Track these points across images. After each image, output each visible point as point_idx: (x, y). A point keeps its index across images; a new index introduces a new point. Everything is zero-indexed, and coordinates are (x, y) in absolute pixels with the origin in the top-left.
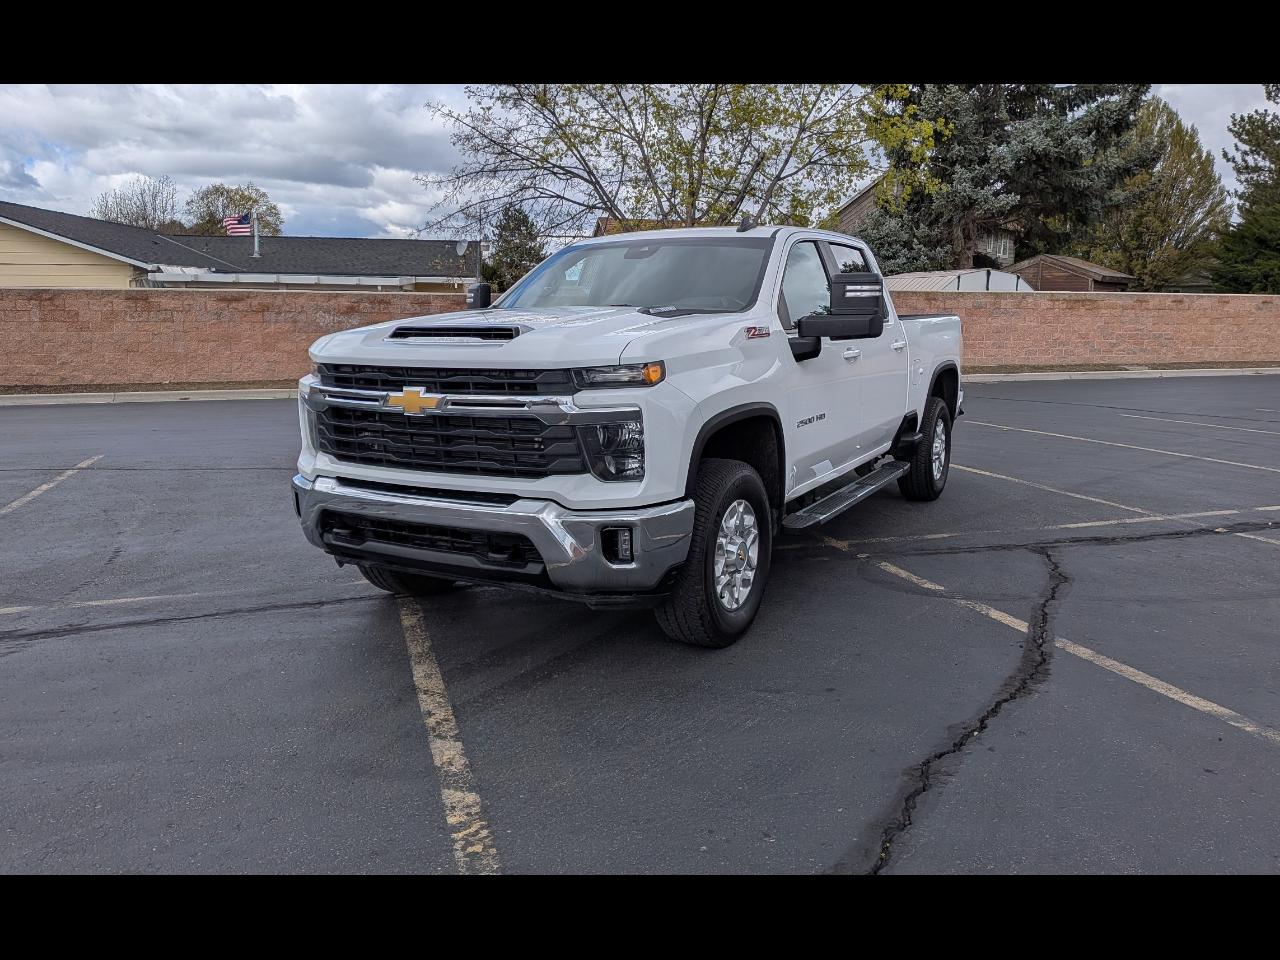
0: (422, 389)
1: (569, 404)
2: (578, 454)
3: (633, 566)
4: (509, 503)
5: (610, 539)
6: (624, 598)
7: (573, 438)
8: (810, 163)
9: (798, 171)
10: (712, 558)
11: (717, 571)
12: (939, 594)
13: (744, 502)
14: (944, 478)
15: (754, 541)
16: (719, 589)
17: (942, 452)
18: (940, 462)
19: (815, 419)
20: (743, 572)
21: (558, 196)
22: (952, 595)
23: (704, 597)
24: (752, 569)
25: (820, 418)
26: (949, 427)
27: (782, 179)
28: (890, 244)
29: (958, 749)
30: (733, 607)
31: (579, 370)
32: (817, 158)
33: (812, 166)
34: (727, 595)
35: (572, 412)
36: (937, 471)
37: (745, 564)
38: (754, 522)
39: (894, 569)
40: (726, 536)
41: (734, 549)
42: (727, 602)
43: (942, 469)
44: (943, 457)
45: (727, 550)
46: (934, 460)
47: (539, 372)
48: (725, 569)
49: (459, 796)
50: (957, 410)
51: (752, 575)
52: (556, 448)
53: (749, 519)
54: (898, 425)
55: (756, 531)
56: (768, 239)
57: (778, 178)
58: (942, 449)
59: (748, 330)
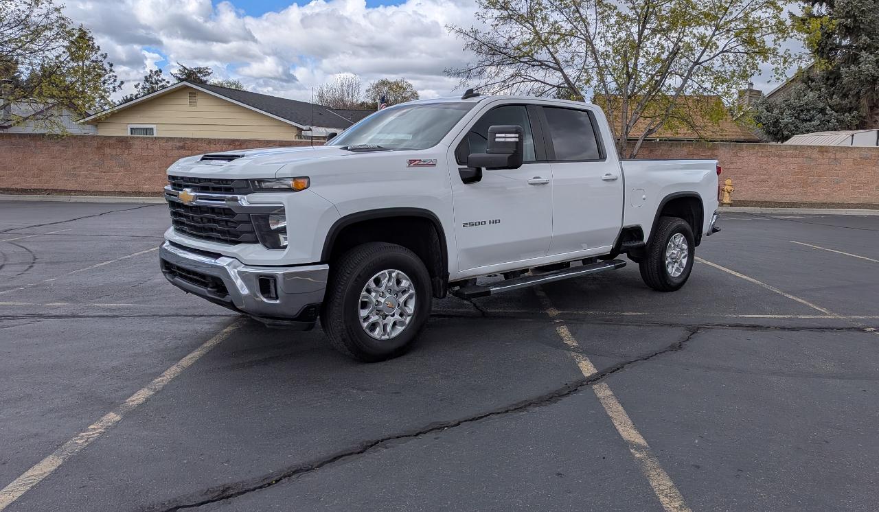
0: (188, 190)
1: (244, 201)
2: (252, 232)
3: (278, 302)
4: (217, 258)
5: (266, 284)
6: (286, 322)
7: (249, 222)
8: (723, 51)
9: (713, 58)
10: (354, 303)
11: (363, 313)
12: (567, 347)
13: (397, 271)
14: (684, 277)
15: (410, 297)
16: (365, 325)
17: (684, 257)
18: (681, 264)
19: (488, 223)
20: (397, 317)
21: (537, 80)
22: (575, 350)
23: (344, 327)
24: (409, 316)
25: (493, 223)
26: (694, 240)
27: (700, 64)
28: (808, 111)
29: (417, 435)
30: (383, 338)
31: (253, 181)
32: (727, 48)
33: (725, 54)
34: (378, 329)
35: (245, 205)
36: (673, 271)
37: (397, 311)
38: (410, 285)
39: (564, 331)
40: (376, 291)
41: (382, 300)
42: (377, 334)
43: (682, 270)
44: (684, 261)
45: (377, 301)
46: (669, 263)
47: (232, 181)
48: (374, 312)
49: (113, 417)
50: (706, 228)
51: (408, 319)
52: (241, 227)
53: (405, 283)
54: (615, 234)
55: (412, 291)
56: (475, 104)
57: (696, 63)
58: (683, 255)
59: (411, 162)
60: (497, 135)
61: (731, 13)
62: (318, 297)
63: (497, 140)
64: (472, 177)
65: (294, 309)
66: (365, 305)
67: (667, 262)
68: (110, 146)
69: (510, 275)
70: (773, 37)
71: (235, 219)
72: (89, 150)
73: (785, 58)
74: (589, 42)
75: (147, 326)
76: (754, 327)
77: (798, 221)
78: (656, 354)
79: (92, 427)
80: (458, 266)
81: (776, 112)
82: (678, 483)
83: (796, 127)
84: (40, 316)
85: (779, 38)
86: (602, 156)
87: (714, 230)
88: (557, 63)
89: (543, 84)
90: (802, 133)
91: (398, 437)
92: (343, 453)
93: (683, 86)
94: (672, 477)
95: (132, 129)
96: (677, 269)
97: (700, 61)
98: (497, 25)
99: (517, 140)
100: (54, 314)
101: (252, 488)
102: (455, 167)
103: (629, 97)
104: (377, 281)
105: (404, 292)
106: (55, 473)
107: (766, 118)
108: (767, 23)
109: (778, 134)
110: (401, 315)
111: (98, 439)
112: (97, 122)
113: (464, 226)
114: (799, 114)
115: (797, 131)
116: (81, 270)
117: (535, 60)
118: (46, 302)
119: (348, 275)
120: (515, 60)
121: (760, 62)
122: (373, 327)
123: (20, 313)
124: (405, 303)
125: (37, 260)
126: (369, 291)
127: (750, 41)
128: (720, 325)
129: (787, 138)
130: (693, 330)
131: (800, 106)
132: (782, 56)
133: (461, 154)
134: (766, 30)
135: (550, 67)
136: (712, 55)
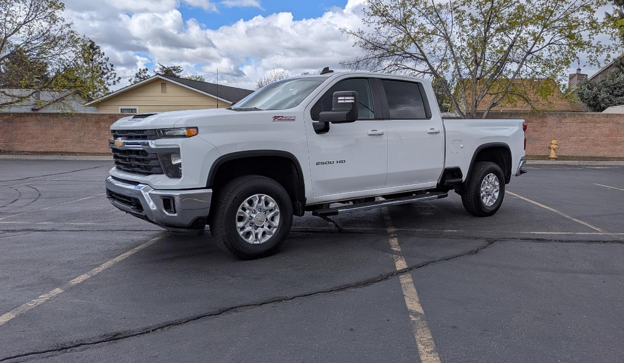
0: (120, 138)
1: (153, 144)
2: (159, 166)
3: (176, 215)
4: (136, 185)
5: (168, 202)
6: (183, 230)
7: (157, 159)
8: (549, 44)
9: (542, 48)
10: (232, 217)
11: (240, 224)
12: (393, 252)
13: (265, 195)
14: (496, 206)
15: (276, 214)
16: (241, 233)
17: (496, 192)
18: (493, 197)
19: (335, 162)
20: (266, 228)
21: (408, 68)
22: (397, 253)
23: (225, 234)
24: (275, 228)
25: (340, 163)
26: (504, 178)
27: (531, 53)
28: (620, 88)
29: (261, 304)
30: (255, 243)
31: (159, 130)
32: (553, 41)
33: (551, 45)
34: (251, 236)
35: (154, 147)
36: (488, 202)
37: (266, 225)
38: (276, 206)
39: (394, 242)
40: (249, 209)
41: (254, 216)
42: (251, 240)
43: (495, 201)
44: (497, 195)
45: (250, 216)
46: (484, 195)
47: (145, 130)
48: (248, 224)
49: (58, 290)
50: (514, 170)
51: (275, 230)
52: (152, 163)
53: (272, 204)
54: (440, 173)
55: (277, 210)
56: (328, 77)
57: (529, 53)
58: (495, 190)
59: (275, 117)
60: (339, 98)
61: (555, 15)
62: (206, 213)
63: (339, 101)
64: (322, 129)
65: (188, 220)
66: (241, 219)
67: (482, 195)
68: (104, 121)
69: (357, 201)
70: (588, 32)
71: (149, 157)
72: (90, 124)
73: (598, 48)
74: (447, 38)
75: (102, 236)
76: (539, 240)
77: (604, 170)
78: (456, 257)
79: (42, 296)
80: (313, 193)
81: (595, 89)
82: (435, 337)
83: (611, 100)
84: (30, 230)
85: (593, 34)
86: (428, 116)
87: (521, 172)
88: (423, 54)
89: (414, 71)
90: (615, 105)
91: (247, 306)
92: (205, 315)
93: (518, 70)
94: (432, 333)
95: (121, 109)
96: (491, 200)
97: (533, 50)
98: (379, 28)
99: (353, 101)
100: (41, 229)
101: (135, 334)
102: (309, 122)
103: (478, 79)
104: (251, 203)
105: (271, 210)
106: (8, 323)
107: (588, 94)
108: (583, 22)
109: (597, 106)
110: (269, 227)
111: (44, 303)
112: (97, 105)
113: (317, 164)
114: (613, 91)
115: (612, 104)
116: (68, 202)
117: (406, 53)
118: (38, 222)
119: (227, 197)
120: (392, 53)
121: (578, 51)
122: (248, 234)
123: (18, 228)
124: (272, 219)
125: (41, 196)
126: (244, 209)
127: (571, 36)
128: (513, 239)
129: (604, 109)
130: (491, 242)
131: (614, 85)
132: (595, 47)
133: (315, 113)
134: (582, 27)
135: (418, 58)
136: (540, 47)
